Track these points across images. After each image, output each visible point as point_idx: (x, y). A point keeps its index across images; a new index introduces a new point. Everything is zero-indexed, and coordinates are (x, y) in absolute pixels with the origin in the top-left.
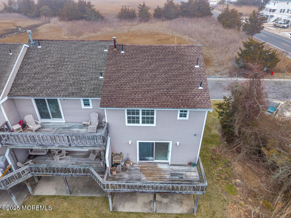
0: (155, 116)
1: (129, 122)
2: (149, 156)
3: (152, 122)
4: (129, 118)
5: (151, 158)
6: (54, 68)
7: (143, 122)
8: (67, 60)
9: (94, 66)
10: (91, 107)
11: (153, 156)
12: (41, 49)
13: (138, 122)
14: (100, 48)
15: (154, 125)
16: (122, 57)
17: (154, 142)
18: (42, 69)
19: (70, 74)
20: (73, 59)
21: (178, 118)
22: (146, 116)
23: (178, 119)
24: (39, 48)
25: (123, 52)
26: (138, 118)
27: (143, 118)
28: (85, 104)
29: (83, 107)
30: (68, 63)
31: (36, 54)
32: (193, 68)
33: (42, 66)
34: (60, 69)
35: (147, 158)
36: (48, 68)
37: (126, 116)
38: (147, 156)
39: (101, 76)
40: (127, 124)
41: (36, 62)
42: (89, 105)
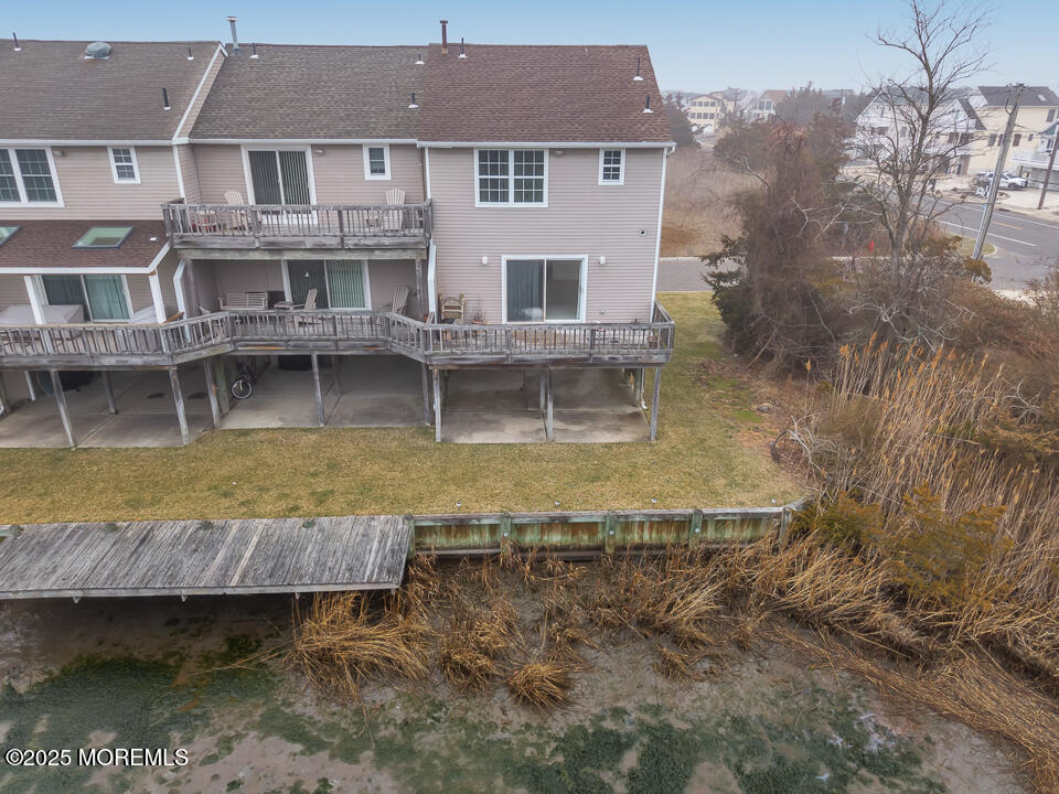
0: (546, 177)
1: (484, 197)
2: (532, 306)
3: (539, 198)
4: (483, 183)
5: (536, 312)
6: (295, 92)
7: (518, 198)
8: (325, 78)
9: (394, 89)
10: (387, 176)
11: (541, 306)
12: (258, 61)
13: (505, 198)
14: (405, 59)
15: (545, 204)
16: (462, 64)
17: (545, 257)
18: (266, 94)
19: (336, 102)
20: (341, 78)
21: (601, 181)
22: (524, 177)
23: (600, 184)
24: (254, 59)
25: (463, 56)
26: (505, 183)
27: (518, 183)
28: (374, 167)
29: (368, 176)
30: (330, 84)
31: (249, 69)
32: (630, 81)
33: (265, 89)
34: (312, 94)
35: (527, 311)
36: (283, 92)
37: (477, 177)
38: (527, 307)
39: (414, 102)
40: (478, 204)
41: (250, 81)
42: (382, 171)
